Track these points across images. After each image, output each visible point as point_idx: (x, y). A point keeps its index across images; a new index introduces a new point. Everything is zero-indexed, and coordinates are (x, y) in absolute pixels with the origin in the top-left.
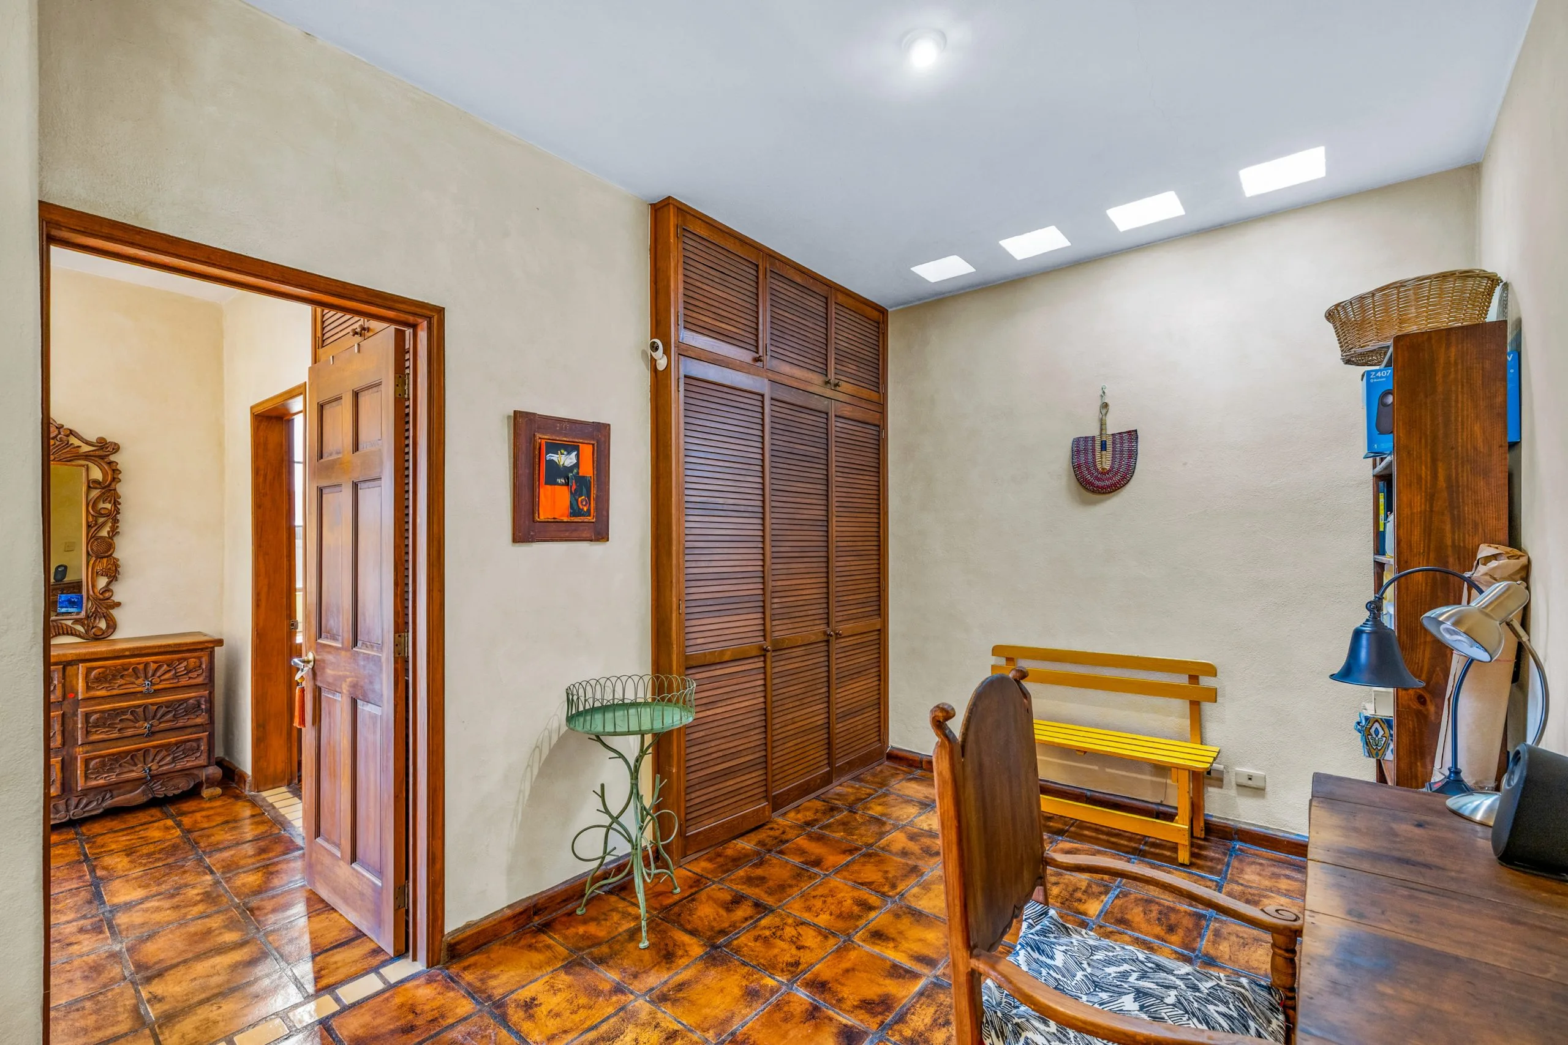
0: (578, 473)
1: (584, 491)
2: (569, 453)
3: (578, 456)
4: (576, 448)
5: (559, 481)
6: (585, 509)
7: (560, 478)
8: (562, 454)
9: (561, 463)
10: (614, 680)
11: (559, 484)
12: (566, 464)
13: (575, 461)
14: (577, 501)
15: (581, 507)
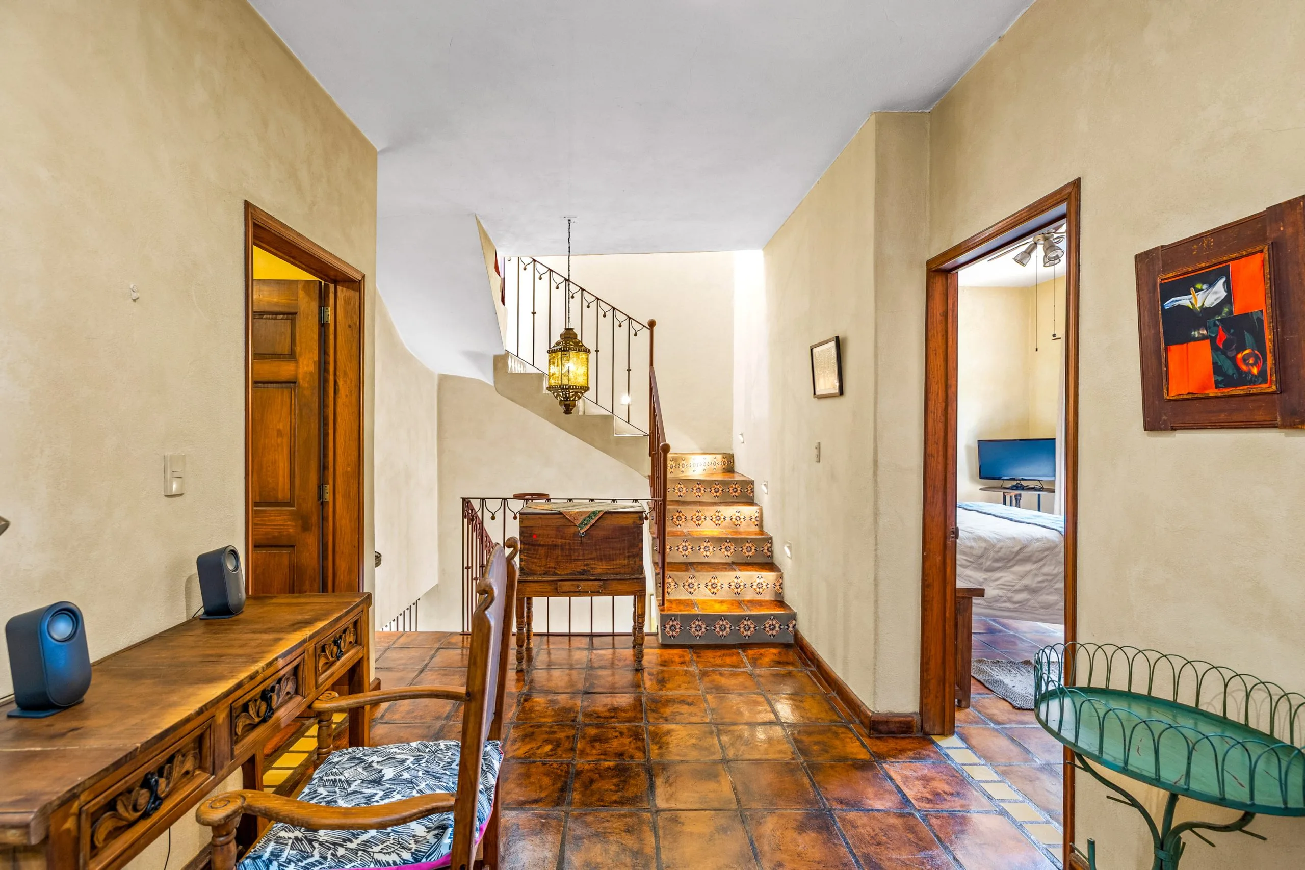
0: (1231, 312)
1: (1248, 338)
2: (1211, 284)
3: (1227, 285)
4: (1224, 272)
5: (1196, 334)
6: (1255, 371)
7: (1197, 328)
8: (1197, 291)
9: (1199, 305)
10: (1131, 653)
11: (1195, 339)
12: (1207, 304)
13: (1223, 294)
14: (1233, 360)
15: (1244, 368)
